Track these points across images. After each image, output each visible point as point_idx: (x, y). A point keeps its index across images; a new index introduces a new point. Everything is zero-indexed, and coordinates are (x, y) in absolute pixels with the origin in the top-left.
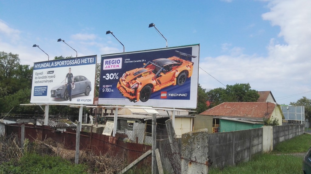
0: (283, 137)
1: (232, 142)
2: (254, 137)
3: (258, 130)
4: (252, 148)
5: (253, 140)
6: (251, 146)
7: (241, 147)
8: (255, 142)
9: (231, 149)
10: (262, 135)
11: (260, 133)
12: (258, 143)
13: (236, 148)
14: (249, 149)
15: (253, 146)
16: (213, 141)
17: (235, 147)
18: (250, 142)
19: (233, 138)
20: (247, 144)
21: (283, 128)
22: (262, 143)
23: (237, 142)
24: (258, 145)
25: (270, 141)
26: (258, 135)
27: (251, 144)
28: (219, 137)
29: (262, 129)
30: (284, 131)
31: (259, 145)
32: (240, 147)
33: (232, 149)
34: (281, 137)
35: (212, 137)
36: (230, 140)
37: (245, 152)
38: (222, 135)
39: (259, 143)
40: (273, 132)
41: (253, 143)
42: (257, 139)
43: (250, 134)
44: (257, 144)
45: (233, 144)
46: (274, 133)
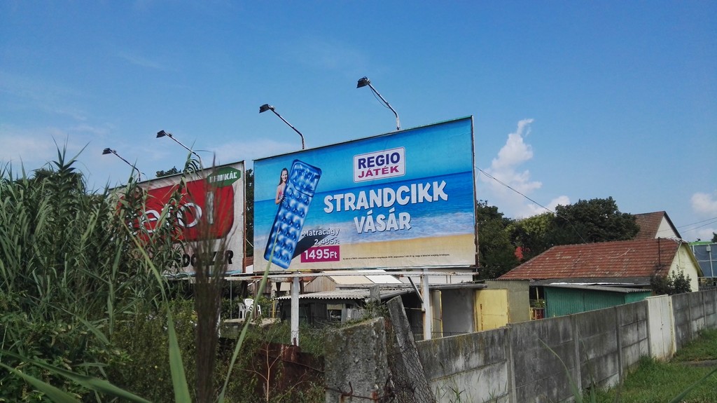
0: (701, 321)
1: (571, 339)
2: (628, 325)
3: (636, 306)
4: (624, 352)
5: (626, 332)
6: (621, 347)
7: (595, 352)
8: (631, 336)
9: (571, 357)
10: (646, 319)
11: (641, 313)
12: (638, 338)
13: (583, 353)
14: (616, 353)
15: (625, 346)
16: (523, 342)
17: (580, 350)
18: (618, 336)
19: (574, 330)
20: (612, 343)
21: (699, 297)
22: (648, 338)
23: (586, 339)
24: (639, 342)
25: (670, 331)
26: (637, 319)
27: (620, 343)
28: (539, 330)
29: (645, 305)
30: (701, 304)
31: (642, 343)
32: (592, 351)
33: (575, 356)
34: (696, 320)
35: (520, 332)
36: (566, 336)
37: (606, 361)
38: (545, 324)
39: (641, 339)
40: (675, 309)
41: (625, 339)
42: (635, 328)
43: (617, 317)
44: (636, 341)
45: (574, 345)
46: (676, 311)
